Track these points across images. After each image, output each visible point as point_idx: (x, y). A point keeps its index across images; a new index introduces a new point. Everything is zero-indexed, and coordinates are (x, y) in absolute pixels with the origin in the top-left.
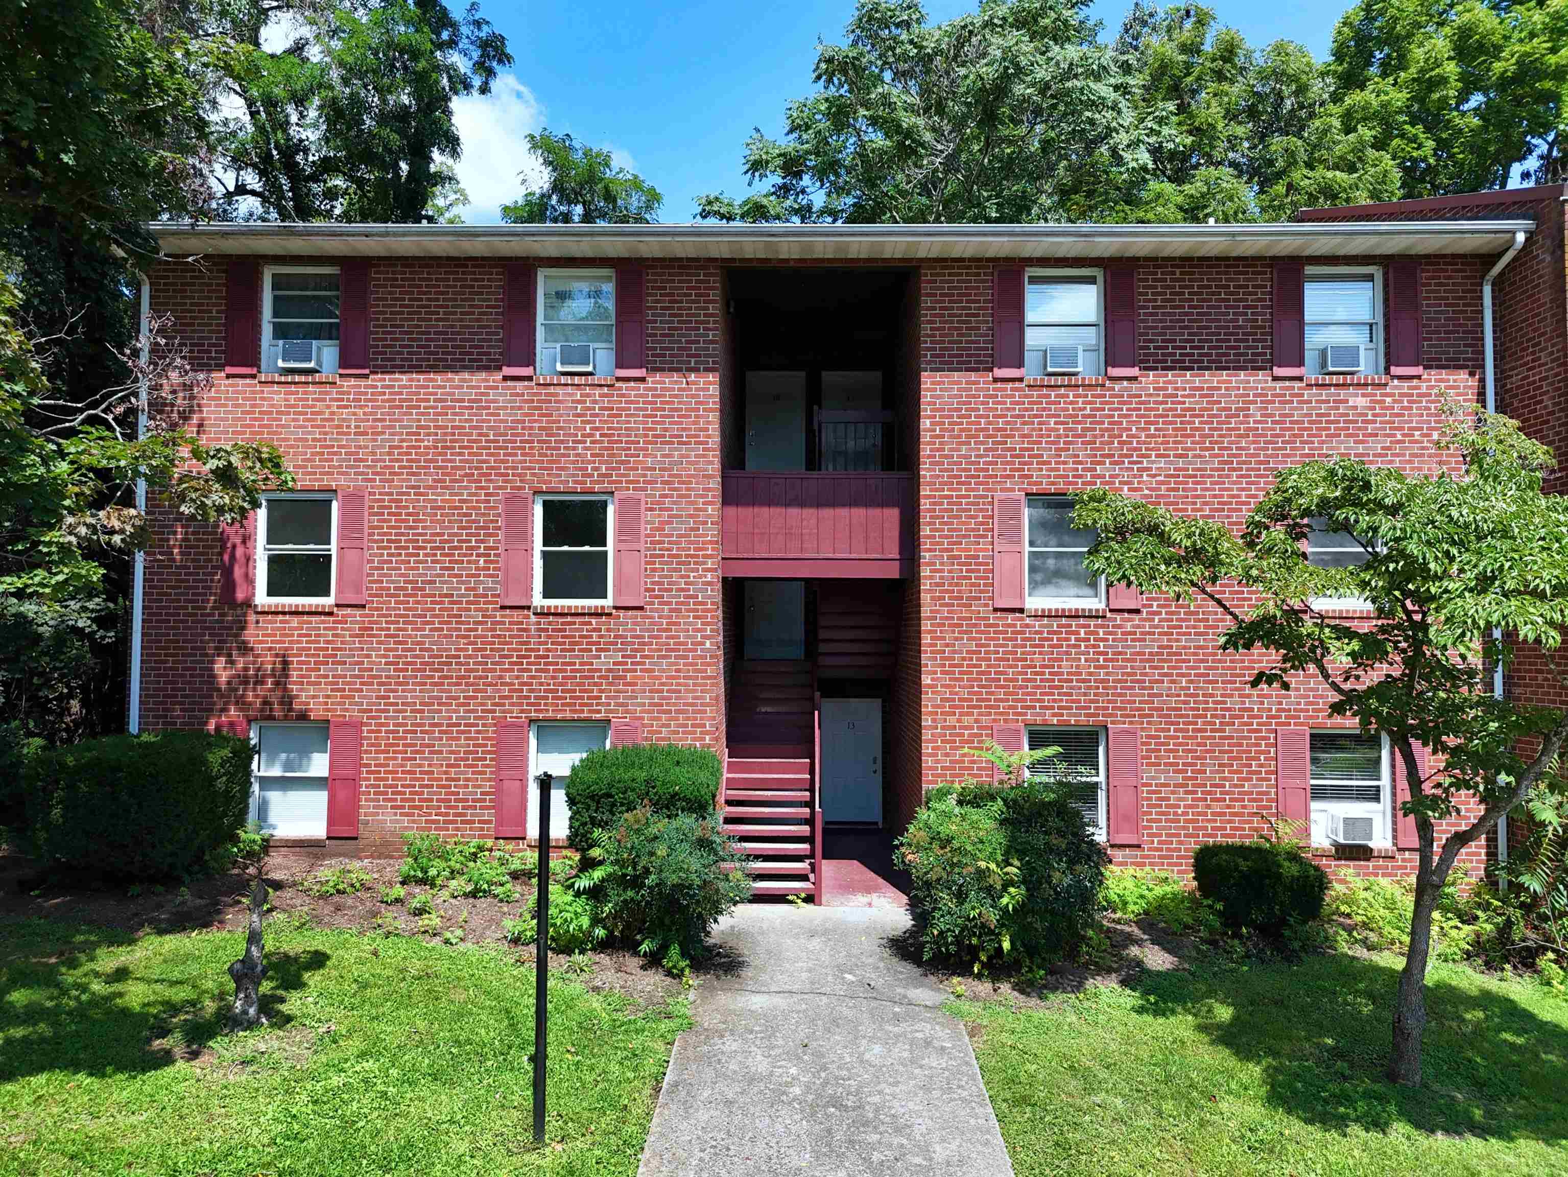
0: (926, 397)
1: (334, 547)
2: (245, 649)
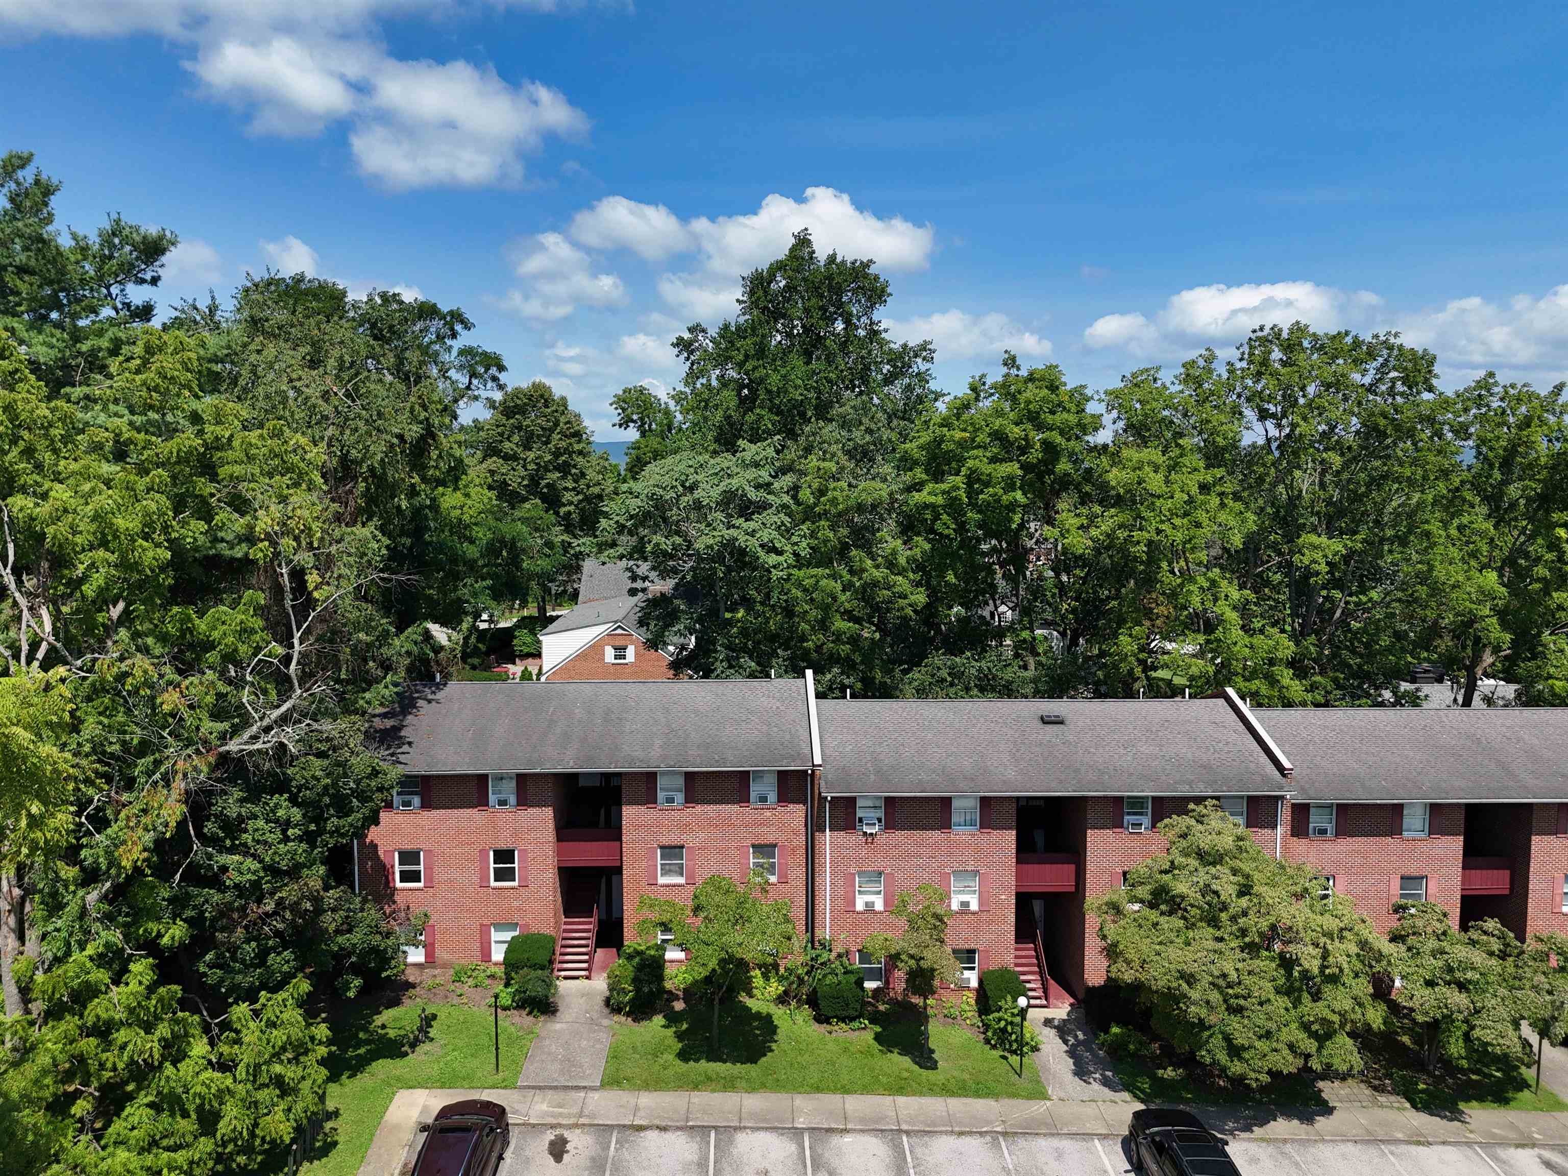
0: (624, 813)
1: (422, 867)
2: (394, 902)
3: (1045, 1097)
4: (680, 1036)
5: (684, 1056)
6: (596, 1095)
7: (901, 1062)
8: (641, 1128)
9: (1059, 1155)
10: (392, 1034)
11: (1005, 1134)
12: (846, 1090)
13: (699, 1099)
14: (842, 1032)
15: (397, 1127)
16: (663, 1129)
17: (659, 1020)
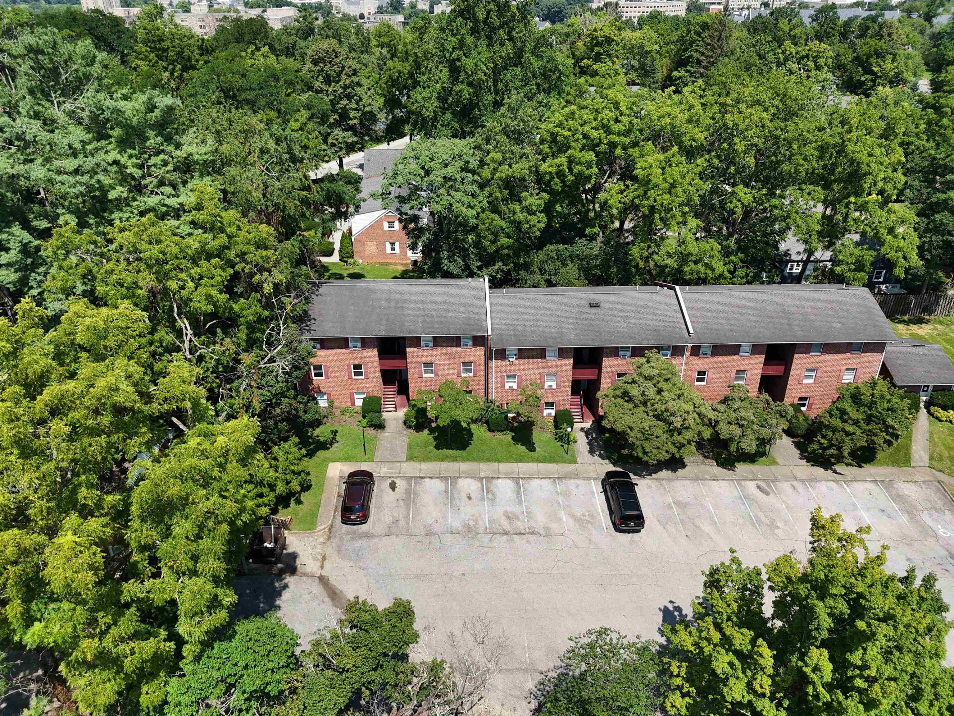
0: (407, 350)
1: (323, 371)
2: (313, 385)
3: (576, 462)
4: (435, 439)
5: (437, 447)
6: (405, 464)
7: (522, 449)
8: (423, 478)
9: (577, 486)
10: (322, 439)
11: (558, 478)
12: (500, 461)
13: (444, 465)
14: (499, 435)
15: (332, 478)
16: (431, 478)
17: (426, 431)
